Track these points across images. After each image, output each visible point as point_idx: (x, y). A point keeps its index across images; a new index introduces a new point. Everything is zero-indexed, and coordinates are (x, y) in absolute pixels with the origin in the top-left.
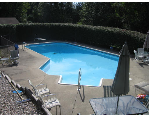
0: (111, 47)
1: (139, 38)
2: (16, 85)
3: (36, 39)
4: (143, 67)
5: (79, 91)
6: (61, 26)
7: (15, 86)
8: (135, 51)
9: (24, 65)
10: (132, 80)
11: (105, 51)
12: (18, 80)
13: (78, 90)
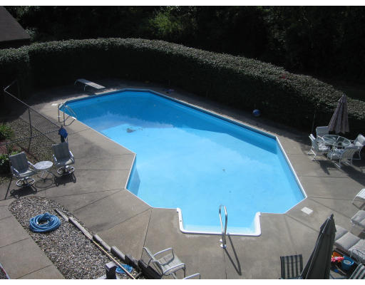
0: (254, 111)
1: (318, 100)
2: (109, 248)
3: (79, 82)
4: (328, 174)
5: (224, 248)
6: (136, 50)
7: (107, 250)
8: (312, 137)
9: (90, 180)
10: (313, 213)
11: (244, 121)
12: (98, 226)
13: (222, 246)
